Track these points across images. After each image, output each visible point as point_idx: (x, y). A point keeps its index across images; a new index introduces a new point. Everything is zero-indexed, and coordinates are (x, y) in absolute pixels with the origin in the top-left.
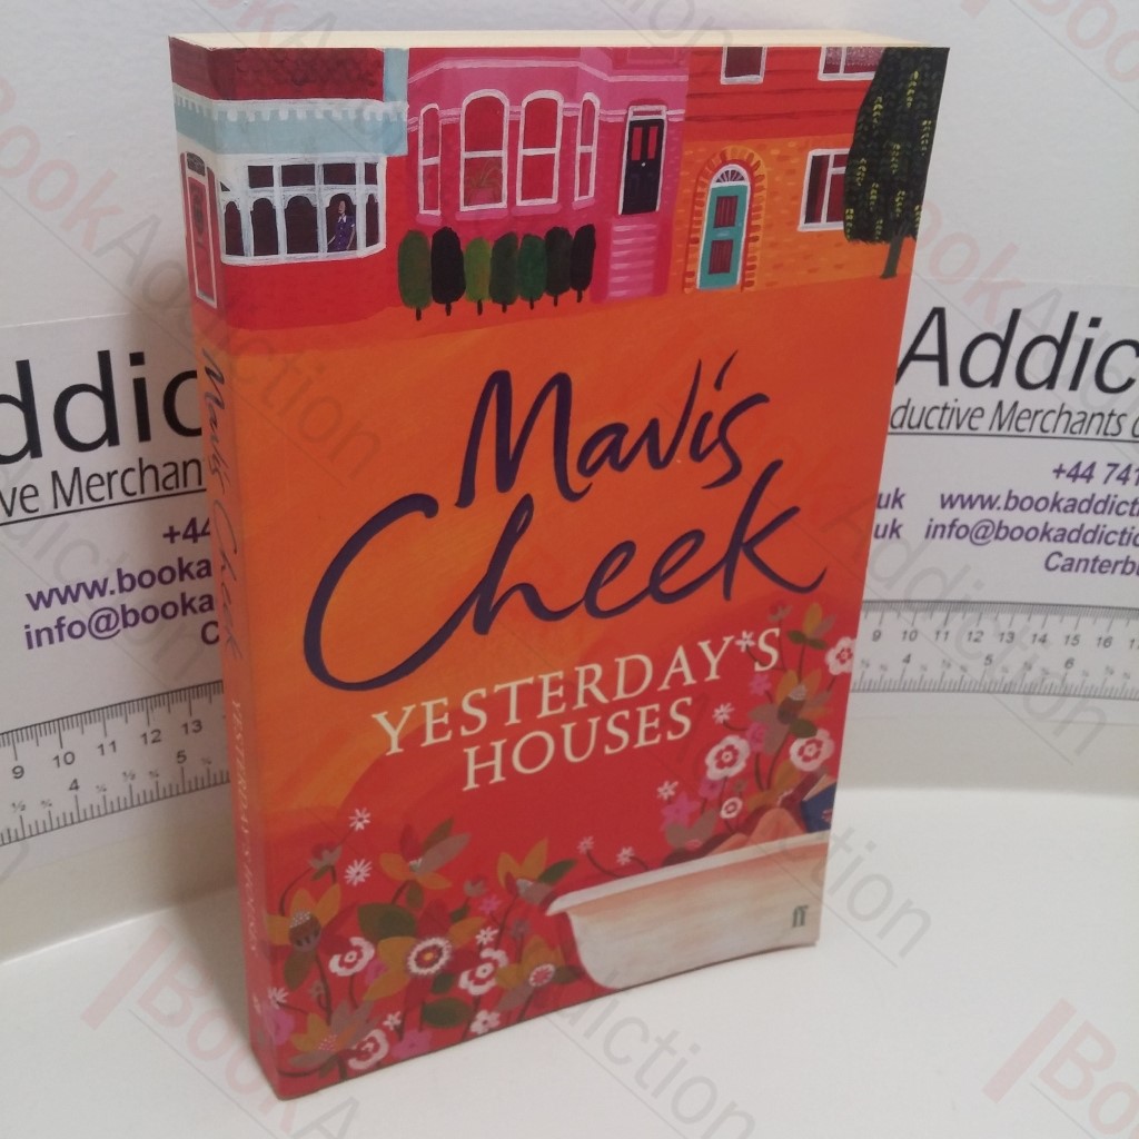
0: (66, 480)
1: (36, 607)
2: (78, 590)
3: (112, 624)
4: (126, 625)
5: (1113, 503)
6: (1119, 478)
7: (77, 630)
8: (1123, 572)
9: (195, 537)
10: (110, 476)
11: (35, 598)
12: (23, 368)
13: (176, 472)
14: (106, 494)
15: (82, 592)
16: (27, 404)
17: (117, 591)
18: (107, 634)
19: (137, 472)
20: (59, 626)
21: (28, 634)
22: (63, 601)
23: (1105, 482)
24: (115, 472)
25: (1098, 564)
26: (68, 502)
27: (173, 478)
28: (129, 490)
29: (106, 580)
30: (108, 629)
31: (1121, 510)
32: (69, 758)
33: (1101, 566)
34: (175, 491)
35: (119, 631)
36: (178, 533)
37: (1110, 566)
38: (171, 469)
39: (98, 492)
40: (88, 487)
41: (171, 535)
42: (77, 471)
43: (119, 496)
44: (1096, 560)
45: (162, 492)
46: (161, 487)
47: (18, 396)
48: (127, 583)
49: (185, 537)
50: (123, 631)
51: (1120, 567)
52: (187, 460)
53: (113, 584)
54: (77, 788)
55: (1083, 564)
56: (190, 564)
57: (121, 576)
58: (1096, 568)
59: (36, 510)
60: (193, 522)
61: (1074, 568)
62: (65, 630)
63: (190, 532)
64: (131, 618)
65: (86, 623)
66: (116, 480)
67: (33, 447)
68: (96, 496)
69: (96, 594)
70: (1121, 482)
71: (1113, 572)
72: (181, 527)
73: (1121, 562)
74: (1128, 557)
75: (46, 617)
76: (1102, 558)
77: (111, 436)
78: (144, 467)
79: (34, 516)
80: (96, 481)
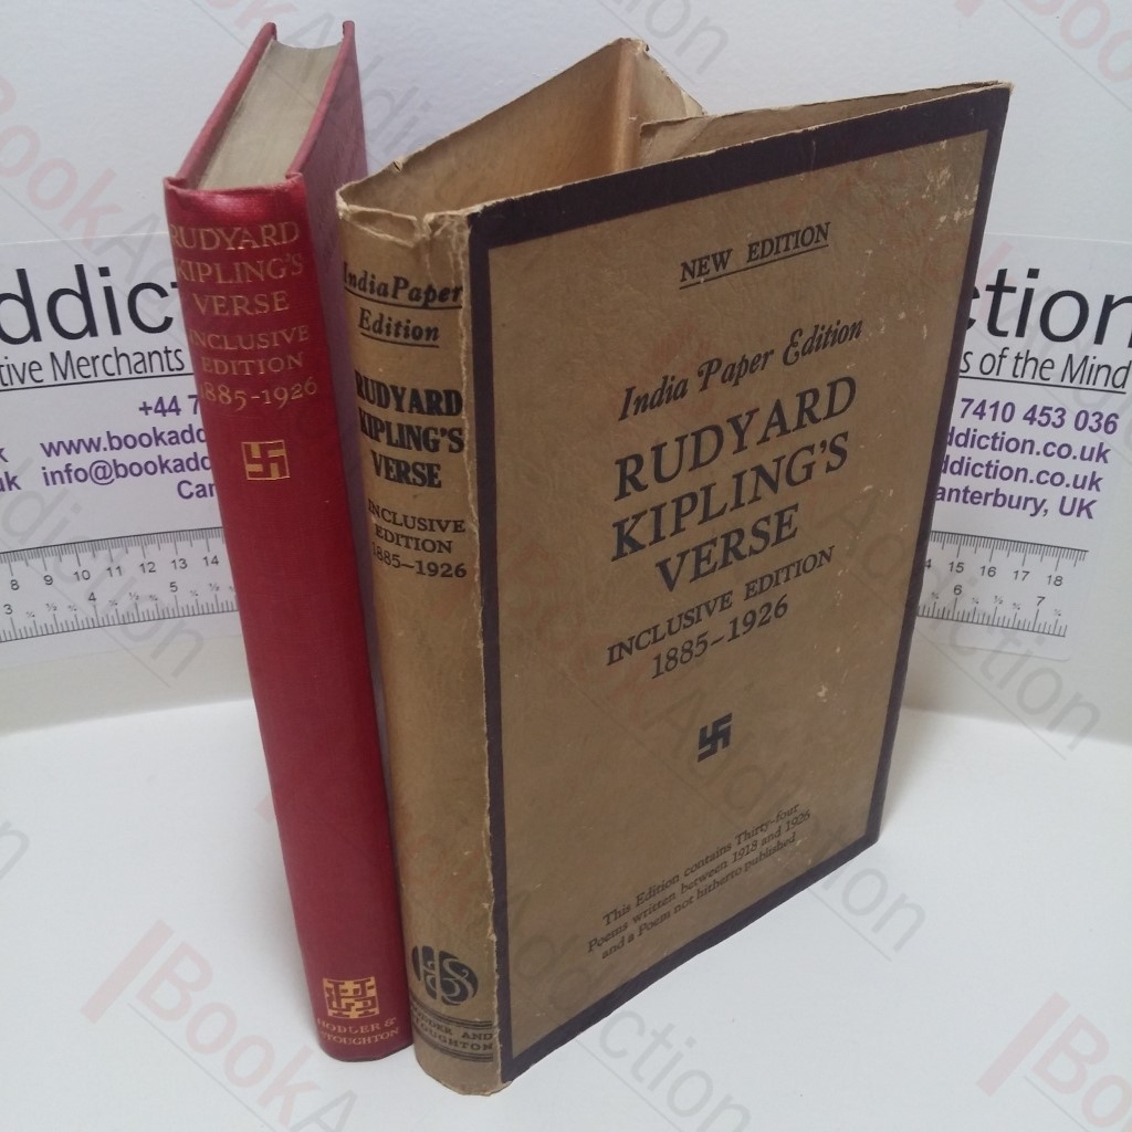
0: (61, 359)
1: (49, 455)
2: (79, 444)
3: (108, 474)
4: (118, 476)
5: (974, 436)
6: (975, 413)
7: (81, 475)
8: (995, 504)
9: (164, 412)
10: (94, 359)
11: (47, 447)
12: (22, 274)
13: (143, 360)
14: (92, 374)
15: (82, 446)
16: (27, 301)
17: (108, 449)
18: (104, 481)
19: (114, 358)
20: (68, 471)
21: (45, 474)
22: (69, 452)
23: (963, 416)
24: (97, 357)
25: (969, 495)
26: (65, 376)
27: (142, 364)
28: (110, 371)
29: (99, 439)
30: (105, 477)
31: (983, 444)
32: (86, 575)
33: (972, 497)
34: (144, 375)
35: (113, 480)
36: (150, 408)
37: (980, 497)
38: (139, 358)
39: (87, 371)
40: (79, 366)
41: (145, 409)
42: (68, 353)
43: (102, 376)
44: (966, 490)
45: (134, 375)
46: (133, 371)
47: (20, 295)
48: (115, 443)
49: (156, 411)
50: (116, 480)
51: (991, 499)
52: (151, 351)
53: (105, 443)
54: (94, 599)
55: (954, 494)
56: (162, 433)
57: (110, 438)
58: (968, 499)
59: (41, 381)
60: (161, 401)
61: (946, 498)
62: (72, 474)
63: (159, 408)
64: (121, 471)
65: (88, 470)
66: (99, 362)
67: (35, 333)
68: (85, 374)
69: (93, 449)
70: (978, 417)
71: (985, 504)
72: (152, 403)
73: (992, 494)
74: (998, 490)
75: (57, 463)
76: (972, 490)
77: (91, 329)
78: (119, 354)
79: (39, 385)
80: (83, 362)
